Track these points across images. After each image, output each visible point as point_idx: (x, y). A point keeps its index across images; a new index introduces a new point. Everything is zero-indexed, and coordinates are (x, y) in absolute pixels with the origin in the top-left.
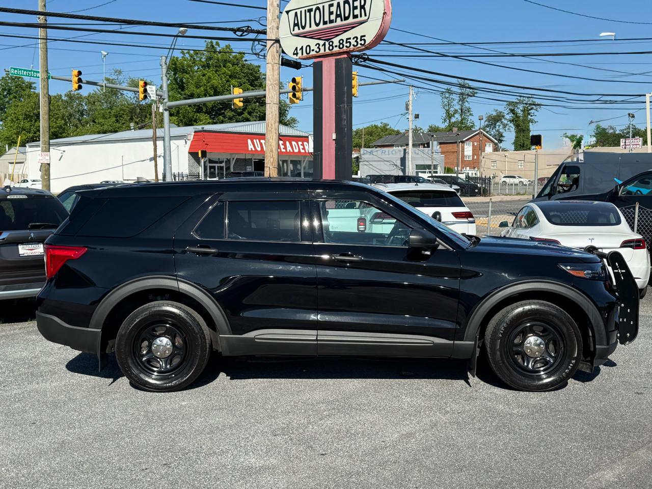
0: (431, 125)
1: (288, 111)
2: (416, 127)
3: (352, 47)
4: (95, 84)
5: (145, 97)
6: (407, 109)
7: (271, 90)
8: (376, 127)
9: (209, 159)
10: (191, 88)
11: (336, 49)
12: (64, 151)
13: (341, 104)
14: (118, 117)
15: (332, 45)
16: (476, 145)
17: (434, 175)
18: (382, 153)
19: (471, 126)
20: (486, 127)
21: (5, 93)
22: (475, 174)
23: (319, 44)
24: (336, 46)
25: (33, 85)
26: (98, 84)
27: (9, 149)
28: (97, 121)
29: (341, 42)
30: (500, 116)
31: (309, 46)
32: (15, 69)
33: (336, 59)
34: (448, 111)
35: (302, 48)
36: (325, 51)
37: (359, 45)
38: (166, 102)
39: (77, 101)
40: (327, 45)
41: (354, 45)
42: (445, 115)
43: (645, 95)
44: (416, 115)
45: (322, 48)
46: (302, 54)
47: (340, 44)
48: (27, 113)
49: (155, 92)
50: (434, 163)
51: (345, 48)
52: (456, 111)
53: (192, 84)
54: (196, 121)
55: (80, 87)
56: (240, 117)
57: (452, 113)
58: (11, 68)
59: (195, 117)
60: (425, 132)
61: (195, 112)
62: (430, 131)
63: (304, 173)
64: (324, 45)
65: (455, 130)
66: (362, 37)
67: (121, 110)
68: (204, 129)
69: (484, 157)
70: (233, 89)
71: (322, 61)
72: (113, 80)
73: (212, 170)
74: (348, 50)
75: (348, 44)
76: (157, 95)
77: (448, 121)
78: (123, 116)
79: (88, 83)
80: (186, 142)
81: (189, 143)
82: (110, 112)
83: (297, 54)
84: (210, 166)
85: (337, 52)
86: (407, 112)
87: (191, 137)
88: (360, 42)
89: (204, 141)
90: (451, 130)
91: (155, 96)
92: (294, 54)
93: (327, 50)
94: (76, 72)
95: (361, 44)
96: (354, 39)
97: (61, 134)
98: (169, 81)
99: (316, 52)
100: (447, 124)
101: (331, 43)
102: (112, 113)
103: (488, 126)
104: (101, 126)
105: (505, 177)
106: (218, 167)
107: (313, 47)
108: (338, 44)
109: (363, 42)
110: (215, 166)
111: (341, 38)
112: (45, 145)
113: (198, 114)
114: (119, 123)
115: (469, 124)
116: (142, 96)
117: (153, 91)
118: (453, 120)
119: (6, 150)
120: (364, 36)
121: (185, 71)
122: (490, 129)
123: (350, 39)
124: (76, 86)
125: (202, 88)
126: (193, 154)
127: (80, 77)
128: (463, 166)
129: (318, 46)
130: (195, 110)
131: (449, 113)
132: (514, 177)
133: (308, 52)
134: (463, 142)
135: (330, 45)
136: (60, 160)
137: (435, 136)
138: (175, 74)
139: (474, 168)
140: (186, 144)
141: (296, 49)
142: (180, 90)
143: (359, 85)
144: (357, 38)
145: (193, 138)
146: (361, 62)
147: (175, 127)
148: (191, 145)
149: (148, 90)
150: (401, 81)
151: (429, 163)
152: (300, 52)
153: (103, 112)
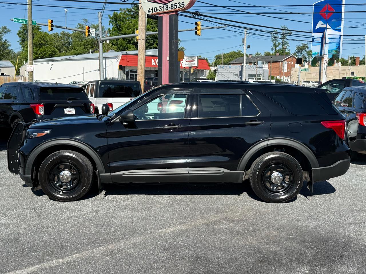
0: (266, 52)
1: (179, 43)
2: (258, 53)
3: (177, 8)
4: (60, 27)
5: (89, 35)
6: (243, 42)
7: (141, 32)
8: (234, 52)
9: (130, 70)
10: (124, 30)
11: (169, 10)
12: (53, 65)
13: (172, 40)
14: (85, 46)
15: (167, 7)
16: (289, 63)
17: (257, 80)
18: (229, 67)
19: (288, 52)
20: (296, 53)
21: (25, 32)
22: (288, 80)
23: (161, 6)
24: (169, 8)
25: (40, 28)
26: (63, 27)
27: (25, 63)
28: (74, 48)
29: (172, 5)
30: (304, 47)
31: (156, 7)
32: (16, 19)
33: (169, 15)
34: (274, 44)
35: (152, 9)
36: (164, 10)
37: (181, 7)
38: (101, 38)
39: (67, 37)
40: (165, 7)
41: (178, 7)
42: (273, 46)
43: (365, 36)
44: (248, 46)
45: (162, 9)
46: (153, 12)
47: (172, 6)
48: (35, 43)
49: (94, 32)
50: (257, 74)
51: (174, 9)
52: (279, 44)
53: (125, 27)
54: (127, 49)
55: (52, 29)
56: (152, 47)
57: (277, 45)
58: (14, 18)
59: (127, 46)
60: (262, 56)
61: (127, 43)
62: (265, 55)
63: (184, 78)
64: (164, 7)
65: (278, 54)
66: (182, 2)
67: (87, 42)
68: (127, 53)
69: (293, 71)
70: (136, 31)
71: (162, 16)
72: (83, 25)
73: (132, 76)
74: (176, 10)
75: (175, 7)
76: (96, 34)
77: (275, 49)
78: (88, 45)
79: (57, 27)
80: (117, 60)
81: (119, 61)
82: (81, 43)
83: (150, 12)
84: (130, 74)
85: (170, 11)
86: (243, 44)
87: (120, 58)
88: (181, 6)
89: (127, 60)
90: (275, 55)
91: (94, 34)
92: (148, 12)
93: (165, 10)
94: (50, 21)
95: (182, 7)
96: (178, 4)
97: (54, 55)
98: (113, 26)
99: (160, 11)
100: (274, 51)
101: (167, 6)
102: (82, 44)
103: (297, 52)
104: (76, 51)
105: (304, 82)
106: (135, 74)
107: (158, 8)
108: (171, 7)
109: (183, 6)
110: (133, 74)
111: (172, 3)
112: (30, 61)
113: (128, 44)
114: (86, 49)
115: (287, 51)
116: (87, 34)
117: (93, 32)
118: (278, 49)
119: (24, 64)
120: (184, 2)
121: (121, 20)
122: (299, 54)
123: (176, 4)
124: (50, 28)
125: (131, 30)
126: (121, 67)
127: (52, 23)
128: (282, 75)
129: (160, 7)
130: (127, 42)
131: (275, 45)
132: (310, 82)
133: (155, 11)
134: (282, 62)
135: (166, 7)
136: (50, 70)
137: (258, 58)
138: (116, 22)
139: (288, 77)
140: (117, 61)
141: (150, 9)
142: (119, 31)
143: (202, 29)
144: (180, 3)
145: (121, 58)
146: (196, 16)
147: (114, 52)
148: (120, 62)
149: (90, 31)
150: (221, 27)
151: (254, 73)
152: (151, 11)
153: (77, 43)
